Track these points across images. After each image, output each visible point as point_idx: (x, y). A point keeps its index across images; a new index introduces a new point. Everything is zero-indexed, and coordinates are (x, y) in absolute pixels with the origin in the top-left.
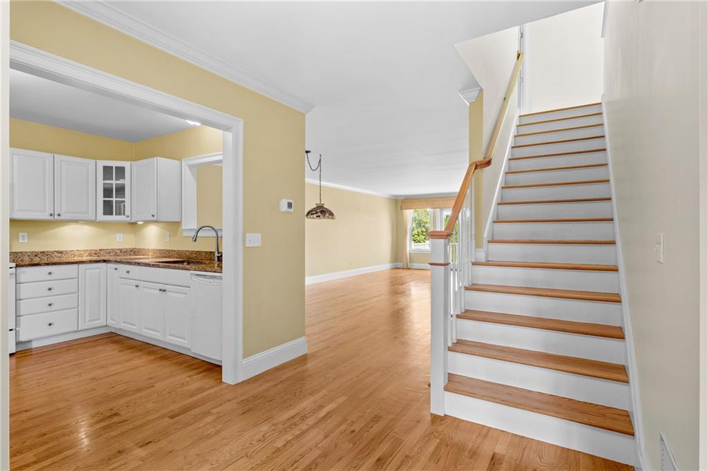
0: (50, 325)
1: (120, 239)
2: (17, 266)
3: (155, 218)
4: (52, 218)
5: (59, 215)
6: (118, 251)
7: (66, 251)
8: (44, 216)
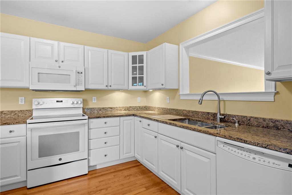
0: (106, 156)
1: (139, 101)
2: (89, 118)
3: (164, 87)
4: (107, 88)
5: (110, 86)
6: (138, 108)
7: (114, 108)
8: (103, 87)
